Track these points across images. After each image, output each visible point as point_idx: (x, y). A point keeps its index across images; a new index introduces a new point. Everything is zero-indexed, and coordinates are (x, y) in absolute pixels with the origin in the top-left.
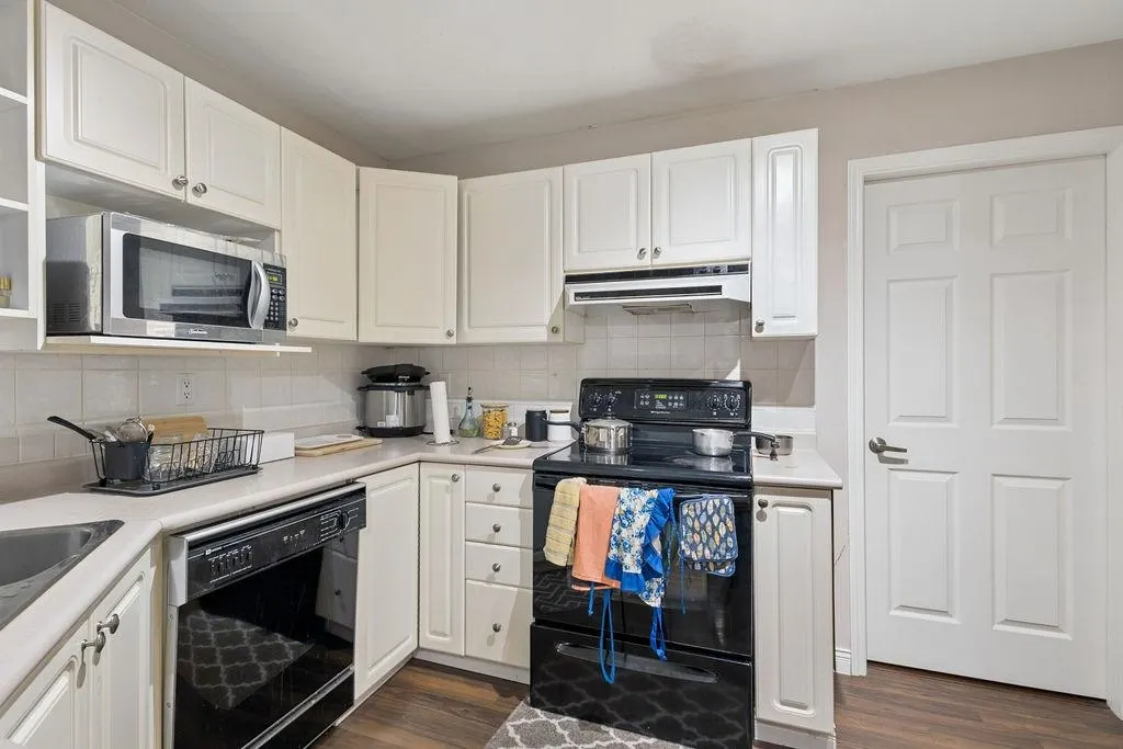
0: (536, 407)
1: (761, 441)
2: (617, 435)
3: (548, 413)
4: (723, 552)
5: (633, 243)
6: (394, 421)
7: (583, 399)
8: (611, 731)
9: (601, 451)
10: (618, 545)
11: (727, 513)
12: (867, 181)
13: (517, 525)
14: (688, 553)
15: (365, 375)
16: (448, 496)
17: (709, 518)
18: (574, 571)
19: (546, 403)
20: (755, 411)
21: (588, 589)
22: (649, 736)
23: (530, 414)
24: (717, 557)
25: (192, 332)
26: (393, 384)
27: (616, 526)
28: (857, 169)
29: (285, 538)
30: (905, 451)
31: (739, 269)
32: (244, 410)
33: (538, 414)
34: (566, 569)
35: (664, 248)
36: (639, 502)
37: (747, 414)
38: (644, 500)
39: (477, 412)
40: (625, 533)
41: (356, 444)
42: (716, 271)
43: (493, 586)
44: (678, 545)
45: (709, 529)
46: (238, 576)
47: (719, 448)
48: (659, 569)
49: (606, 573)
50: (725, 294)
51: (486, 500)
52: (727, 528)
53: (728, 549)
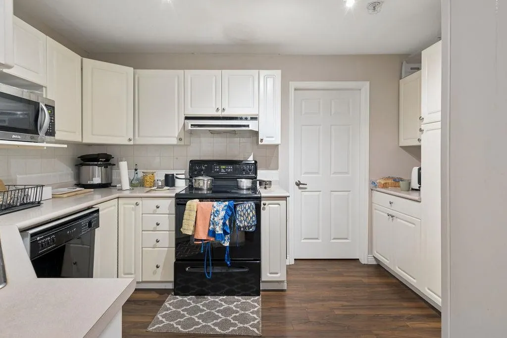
0: (170, 172)
1: (261, 183)
2: (207, 183)
3: (175, 175)
4: (251, 222)
5: (214, 106)
6: (97, 180)
7: (191, 168)
8: (209, 297)
9: (201, 189)
10: (213, 224)
11: (253, 208)
12: (295, 90)
13: (167, 221)
14: (239, 224)
15: (80, 159)
16: (133, 213)
17: (247, 210)
18: (195, 236)
19: (173, 171)
20: (259, 172)
21: (201, 242)
22: (224, 296)
23: (167, 176)
24: (249, 225)
25: (14, 136)
26: (96, 163)
27: (212, 217)
28: (293, 85)
29: (68, 232)
30: (306, 184)
31: (254, 119)
32: (18, 176)
33: (171, 176)
34: (193, 235)
35: (226, 109)
36: (221, 207)
37: (256, 173)
38: (223, 206)
39: (140, 175)
40: (216, 219)
41: (79, 192)
42: (246, 119)
43: (156, 249)
44: (235, 221)
45: (246, 215)
46: (50, 249)
47: (247, 186)
48: (228, 231)
49: (208, 235)
50: (251, 128)
51: (152, 213)
52: (253, 214)
53: (253, 221)
